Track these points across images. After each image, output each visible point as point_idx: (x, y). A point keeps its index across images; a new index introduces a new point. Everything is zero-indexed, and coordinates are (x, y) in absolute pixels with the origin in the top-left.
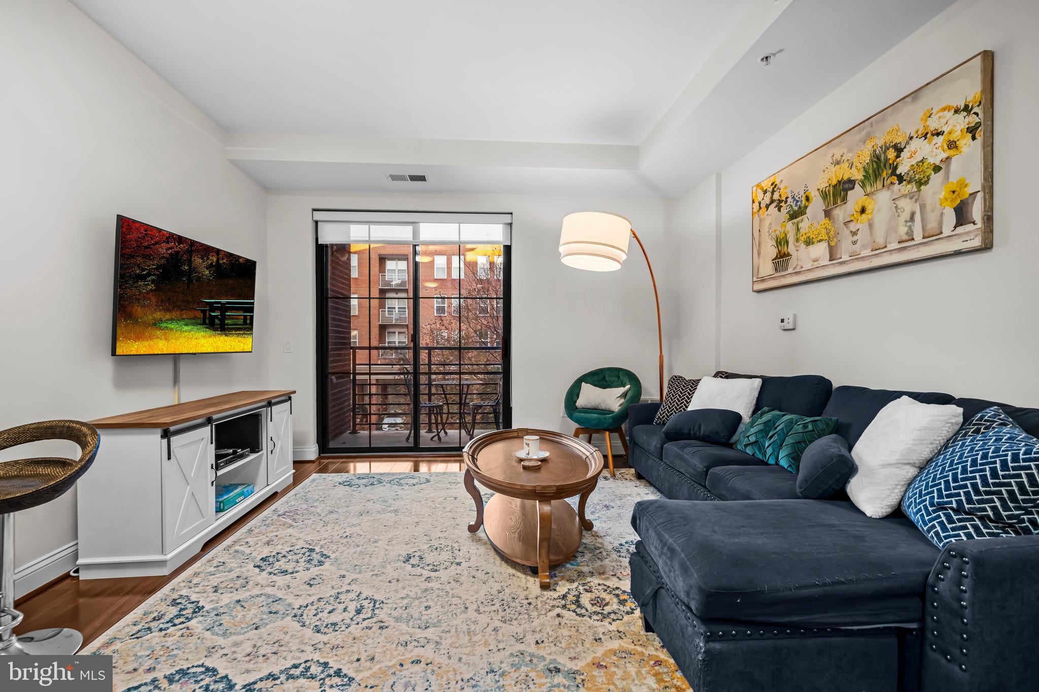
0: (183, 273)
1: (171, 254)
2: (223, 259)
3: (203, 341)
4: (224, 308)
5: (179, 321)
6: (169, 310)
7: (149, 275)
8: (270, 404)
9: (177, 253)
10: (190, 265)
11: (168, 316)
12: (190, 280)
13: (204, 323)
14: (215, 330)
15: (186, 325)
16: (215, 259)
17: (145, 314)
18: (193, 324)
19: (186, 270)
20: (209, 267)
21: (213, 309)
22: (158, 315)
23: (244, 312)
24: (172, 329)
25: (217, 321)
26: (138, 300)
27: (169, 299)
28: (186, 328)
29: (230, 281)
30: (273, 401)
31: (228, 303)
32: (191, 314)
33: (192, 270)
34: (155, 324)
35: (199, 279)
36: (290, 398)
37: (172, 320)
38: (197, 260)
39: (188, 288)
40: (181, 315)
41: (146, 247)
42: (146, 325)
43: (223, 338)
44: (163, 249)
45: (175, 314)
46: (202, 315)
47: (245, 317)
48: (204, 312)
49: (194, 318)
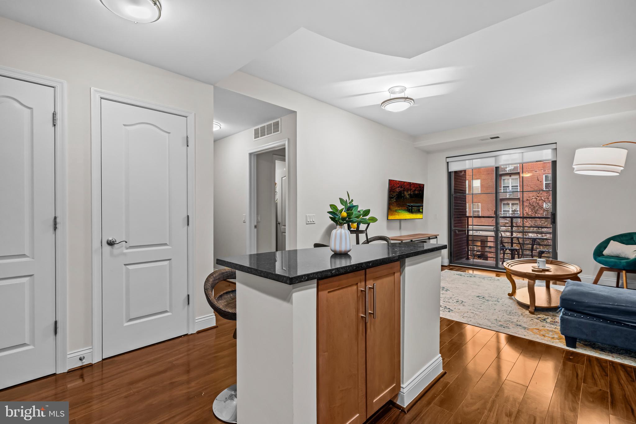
0: (402, 197)
3: (407, 216)
4: (412, 206)
6: (399, 207)
7: (394, 197)
10: (404, 194)
11: (399, 209)
12: (404, 198)
13: (407, 211)
14: (410, 212)
16: (410, 193)
17: (393, 208)
18: (405, 211)
20: (409, 195)
21: (409, 207)
22: (396, 208)
23: (417, 207)
24: (400, 212)
25: (410, 210)
26: (392, 204)
27: (399, 204)
28: (403, 212)
29: (413, 199)
30: (430, 238)
31: (413, 205)
32: (404, 208)
33: (405, 196)
34: (396, 211)
35: (406, 198)
36: (437, 237)
37: (400, 210)
38: (406, 193)
39: (403, 201)
40: (402, 208)
41: (393, 189)
42: (394, 211)
43: (412, 215)
44: (397, 190)
45: (400, 208)
46: (407, 208)
48: (407, 207)
49: (405, 209)
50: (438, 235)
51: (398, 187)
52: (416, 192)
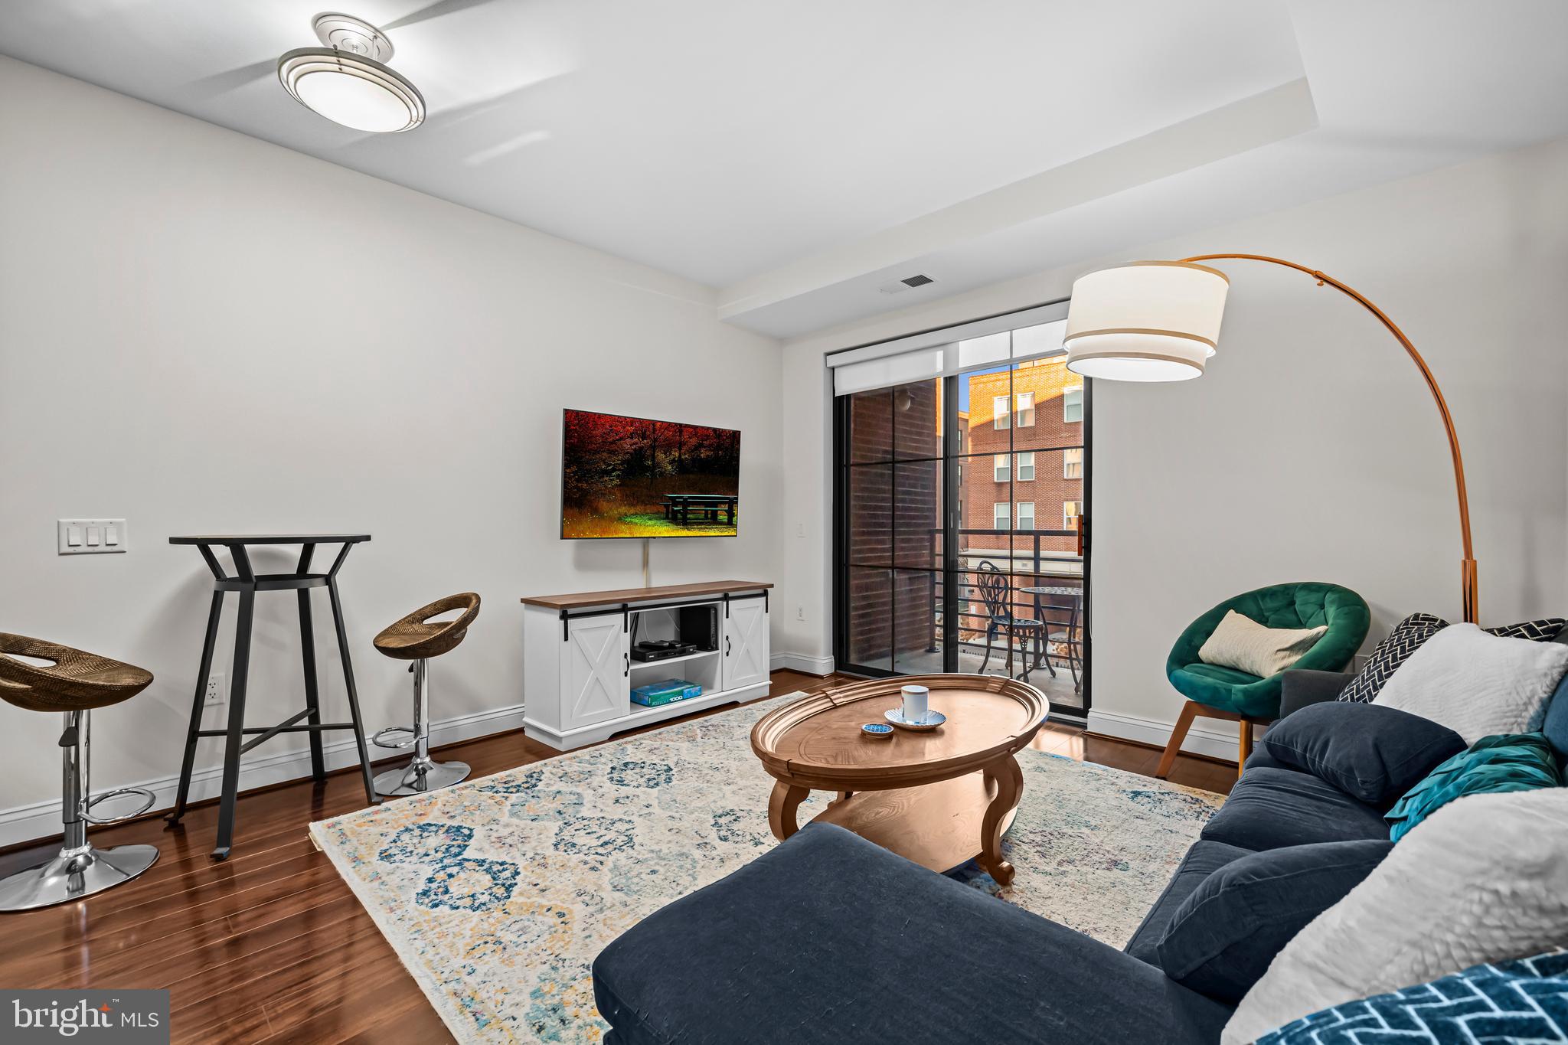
0: (647, 468)
1: (635, 450)
2: (685, 454)
4: (686, 503)
5: (643, 515)
6: (633, 505)
7: (614, 470)
8: (726, 598)
9: (641, 448)
10: (653, 461)
11: (632, 511)
12: (653, 475)
13: (667, 518)
14: (677, 524)
15: (650, 519)
16: (677, 455)
17: (611, 509)
18: (656, 519)
19: (649, 466)
20: (672, 462)
21: (676, 504)
22: (623, 510)
23: (706, 507)
24: (636, 524)
25: (679, 516)
26: (604, 494)
27: (634, 494)
28: (650, 522)
29: (692, 476)
30: (731, 594)
31: (690, 498)
32: (655, 509)
33: (655, 465)
34: (620, 519)
35: (661, 474)
36: (765, 594)
37: (636, 514)
38: (660, 456)
39: (652, 483)
40: (645, 510)
41: (611, 443)
42: (612, 520)
44: (627, 445)
45: (639, 508)
46: (664, 510)
47: (706, 511)
48: (667, 507)
49: (658, 512)
50: (772, 586)
51: (631, 434)
52: (704, 454)
